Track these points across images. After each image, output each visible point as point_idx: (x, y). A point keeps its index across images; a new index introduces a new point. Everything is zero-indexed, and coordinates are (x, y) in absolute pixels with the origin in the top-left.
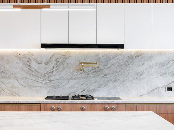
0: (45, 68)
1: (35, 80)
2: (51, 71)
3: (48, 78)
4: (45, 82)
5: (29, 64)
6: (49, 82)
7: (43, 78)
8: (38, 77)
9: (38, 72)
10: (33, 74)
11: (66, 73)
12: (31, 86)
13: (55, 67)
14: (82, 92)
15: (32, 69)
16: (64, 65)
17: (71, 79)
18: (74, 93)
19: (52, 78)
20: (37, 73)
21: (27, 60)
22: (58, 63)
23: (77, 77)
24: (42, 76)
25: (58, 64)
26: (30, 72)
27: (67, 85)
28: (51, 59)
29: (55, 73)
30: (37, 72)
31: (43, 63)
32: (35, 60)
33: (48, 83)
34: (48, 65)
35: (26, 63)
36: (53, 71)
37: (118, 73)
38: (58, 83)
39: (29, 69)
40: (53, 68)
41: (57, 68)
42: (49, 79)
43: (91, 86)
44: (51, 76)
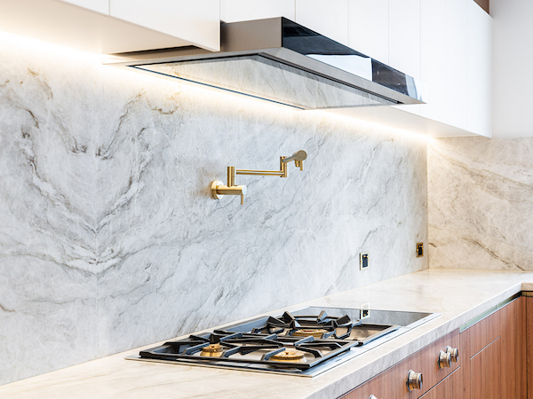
0: (100, 182)
1: (56, 255)
2: (121, 200)
3: (114, 242)
4: (96, 269)
5: (30, 153)
6: (114, 266)
7: (92, 244)
8: (73, 238)
9: (73, 204)
10: (51, 216)
11: (171, 210)
12: (39, 300)
13: (137, 175)
14: (215, 302)
15: (46, 187)
16: (167, 166)
17: (185, 242)
19: (126, 243)
20: (67, 214)
21: (21, 119)
22: (148, 155)
23: (202, 227)
24: (88, 229)
25: (147, 160)
26: (37, 206)
27: (174, 277)
28: (122, 125)
29: (136, 209)
30: (68, 204)
31: (92, 150)
32: (57, 128)
33: (114, 273)
34: (111, 162)
35: (17, 143)
36: (129, 202)
38: (149, 270)
39: (32, 185)
40: (131, 183)
41: (142, 185)
42: (117, 250)
43: (237, 272)
44: (122, 229)
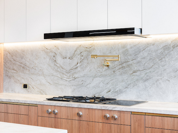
0: (69, 64)
1: (60, 77)
2: (75, 67)
3: (73, 75)
4: (69, 80)
5: (55, 59)
6: (73, 80)
7: (67, 75)
8: (63, 74)
9: (63, 68)
10: (58, 70)
11: (90, 69)
12: (56, 83)
13: (79, 62)
14: (107, 93)
15: (58, 65)
16: (89, 60)
17: (95, 77)
18: (98, 94)
19: (76, 76)
20: (62, 70)
21: (53, 54)
22: (83, 58)
23: (102, 74)
24: (66, 72)
25: (83, 59)
26: (56, 68)
27: (91, 84)
28: (75, 52)
29: (79, 69)
30: (62, 68)
31: (68, 58)
32: (60, 55)
33: (73, 81)
34: (72, 60)
35: (53, 58)
36: (77, 67)
37: (150, 69)
38: (82, 82)
39: (55, 65)
40: (77, 64)
41: (81, 64)
42: (73, 77)
43: (117, 86)
44: (75, 73)
